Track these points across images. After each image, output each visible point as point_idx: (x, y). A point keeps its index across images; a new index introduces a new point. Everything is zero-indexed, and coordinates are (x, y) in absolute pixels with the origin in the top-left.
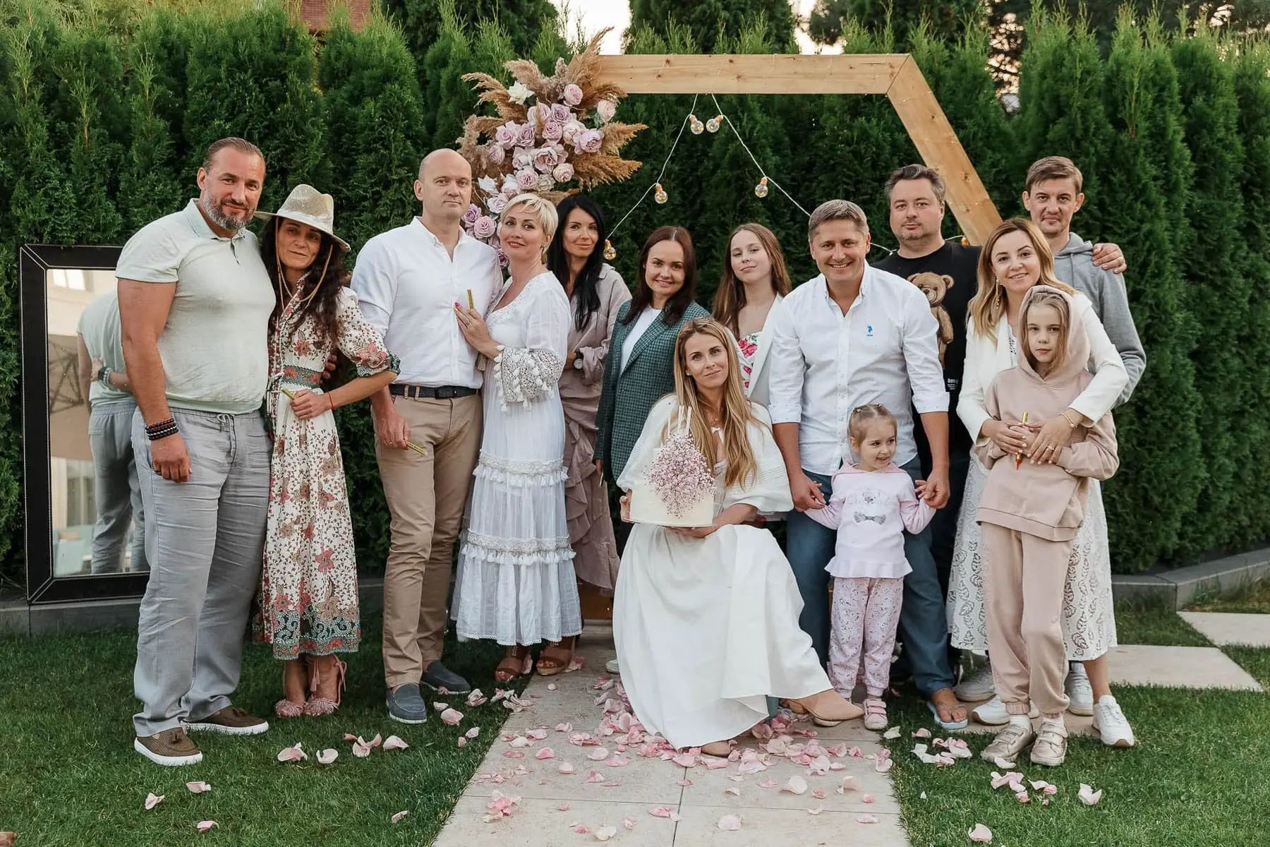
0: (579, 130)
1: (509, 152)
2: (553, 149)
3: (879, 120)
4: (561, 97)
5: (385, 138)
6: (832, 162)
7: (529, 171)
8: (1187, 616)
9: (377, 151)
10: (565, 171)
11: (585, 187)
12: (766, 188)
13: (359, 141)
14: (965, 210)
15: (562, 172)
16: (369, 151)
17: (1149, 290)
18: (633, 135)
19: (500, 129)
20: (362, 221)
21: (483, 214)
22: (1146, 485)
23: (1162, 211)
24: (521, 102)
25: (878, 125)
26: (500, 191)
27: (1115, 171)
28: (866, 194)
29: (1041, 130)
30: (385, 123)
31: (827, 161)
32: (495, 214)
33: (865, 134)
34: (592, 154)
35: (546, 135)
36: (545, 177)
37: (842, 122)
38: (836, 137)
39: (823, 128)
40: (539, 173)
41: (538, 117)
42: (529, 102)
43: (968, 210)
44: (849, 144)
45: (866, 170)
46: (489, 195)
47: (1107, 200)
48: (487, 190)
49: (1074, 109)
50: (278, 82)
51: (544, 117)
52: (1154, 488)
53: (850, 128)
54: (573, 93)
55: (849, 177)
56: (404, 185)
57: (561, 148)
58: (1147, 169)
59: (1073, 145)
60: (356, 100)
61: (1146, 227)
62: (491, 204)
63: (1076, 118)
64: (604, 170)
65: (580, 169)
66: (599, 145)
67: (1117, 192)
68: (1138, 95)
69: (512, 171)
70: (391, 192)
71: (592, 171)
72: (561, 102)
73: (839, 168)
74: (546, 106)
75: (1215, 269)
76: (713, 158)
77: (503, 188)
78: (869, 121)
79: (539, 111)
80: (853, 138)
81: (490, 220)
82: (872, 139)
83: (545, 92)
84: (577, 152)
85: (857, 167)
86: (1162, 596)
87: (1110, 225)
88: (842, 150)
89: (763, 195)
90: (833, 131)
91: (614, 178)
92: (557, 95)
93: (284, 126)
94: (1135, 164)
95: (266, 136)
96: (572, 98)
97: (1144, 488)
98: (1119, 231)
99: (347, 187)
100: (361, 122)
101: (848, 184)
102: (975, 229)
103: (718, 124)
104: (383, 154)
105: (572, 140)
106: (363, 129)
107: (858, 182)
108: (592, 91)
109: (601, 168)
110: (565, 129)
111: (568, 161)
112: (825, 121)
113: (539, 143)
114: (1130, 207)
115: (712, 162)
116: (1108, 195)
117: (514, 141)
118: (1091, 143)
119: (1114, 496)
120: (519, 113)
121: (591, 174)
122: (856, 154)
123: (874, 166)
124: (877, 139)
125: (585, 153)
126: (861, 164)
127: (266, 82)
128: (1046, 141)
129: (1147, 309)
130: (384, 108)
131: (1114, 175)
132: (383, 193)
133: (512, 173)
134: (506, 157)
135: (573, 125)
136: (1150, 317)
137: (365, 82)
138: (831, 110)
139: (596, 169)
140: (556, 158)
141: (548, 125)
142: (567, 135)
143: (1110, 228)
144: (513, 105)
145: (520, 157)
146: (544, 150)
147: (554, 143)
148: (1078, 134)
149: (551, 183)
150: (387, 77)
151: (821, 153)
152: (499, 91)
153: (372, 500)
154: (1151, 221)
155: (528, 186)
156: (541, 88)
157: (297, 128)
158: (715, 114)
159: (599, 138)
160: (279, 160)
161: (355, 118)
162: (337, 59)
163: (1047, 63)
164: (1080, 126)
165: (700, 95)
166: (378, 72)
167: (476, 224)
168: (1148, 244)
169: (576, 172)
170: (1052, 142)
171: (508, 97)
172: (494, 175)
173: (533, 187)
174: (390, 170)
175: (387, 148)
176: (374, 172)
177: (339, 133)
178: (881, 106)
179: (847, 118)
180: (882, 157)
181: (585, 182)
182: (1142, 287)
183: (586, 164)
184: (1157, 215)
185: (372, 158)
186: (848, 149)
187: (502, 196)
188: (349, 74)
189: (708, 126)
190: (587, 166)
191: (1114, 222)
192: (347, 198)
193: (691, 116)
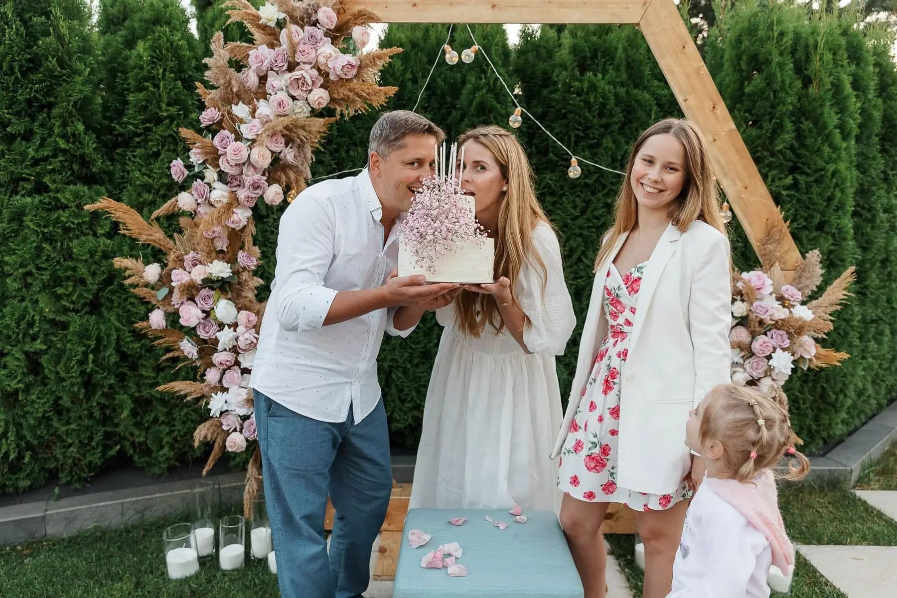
0: (334, 55)
1: (263, 79)
2: (307, 73)
3: (604, 75)
4: (313, 18)
5: (154, 77)
6: (563, 111)
7: (283, 96)
8: (863, 494)
9: (146, 89)
10: (320, 97)
11: (342, 115)
12: (520, 118)
13: (131, 80)
14: (711, 139)
15: (316, 97)
16: (140, 89)
17: (833, 219)
18: (388, 60)
19: (252, 53)
20: (134, 157)
21: (236, 140)
22: (825, 385)
23: (843, 154)
24: (272, 24)
25: (603, 79)
26: (254, 117)
27: (803, 119)
28: (594, 138)
29: (737, 86)
30: (154, 63)
31: (559, 111)
32: (248, 140)
33: (593, 87)
34: (347, 80)
35: (299, 58)
36: (300, 103)
37: (573, 77)
38: (568, 88)
39: (556, 83)
40: (294, 98)
41: (290, 38)
42: (280, 24)
43: (715, 140)
44: (578, 94)
45: (594, 117)
46: (242, 121)
47: (796, 145)
48: (241, 115)
49: (773, 65)
50: (43, 18)
51: (296, 39)
52: (831, 387)
53: (580, 81)
54: (327, 16)
55: (579, 124)
56: (175, 122)
57: (315, 72)
58: (831, 118)
59: (772, 95)
60: (130, 43)
61: (831, 168)
62: (245, 130)
63: (775, 72)
64: (360, 97)
65: (335, 96)
66: (354, 71)
67: (806, 137)
68: (822, 55)
69: (264, 96)
70: (161, 128)
71: (348, 97)
72: (315, 24)
73: (570, 116)
74: (298, 28)
75: (867, 206)
76: (460, 109)
77: (256, 115)
78: (595, 75)
79: (290, 33)
80: (582, 90)
81: (242, 146)
82: (600, 90)
83: (298, 14)
84: (332, 77)
85: (587, 114)
86: (842, 479)
87: (800, 165)
88: (574, 99)
89: (517, 125)
90: (565, 83)
91: (370, 106)
92: (309, 15)
93: (47, 59)
94: (822, 114)
95: (29, 70)
96: (326, 20)
97: (823, 387)
98: (809, 171)
99: (120, 124)
100: (131, 62)
101: (578, 130)
102: (721, 158)
103: (473, 55)
104: (153, 93)
105: (326, 65)
106: (134, 68)
107: (588, 128)
108: (348, 16)
109: (357, 94)
110: (319, 52)
111: (322, 86)
112: (558, 76)
113: (292, 67)
114: (819, 150)
115: (459, 113)
116: (796, 141)
117: (266, 64)
118: (787, 93)
119: (797, 394)
120: (272, 35)
121: (347, 101)
122: (587, 103)
123: (601, 115)
124: (604, 90)
125: (341, 79)
126: (589, 111)
127: (30, 18)
128: (743, 94)
129: (830, 237)
130: (153, 48)
131: (801, 123)
132: (154, 129)
133: (266, 99)
134: (260, 83)
135: (327, 49)
136: (833, 244)
137: (136, 25)
138: (564, 66)
139: (351, 95)
140: (310, 82)
141: (301, 47)
142: (321, 60)
143: (799, 168)
144: (264, 28)
145: (275, 82)
146: (297, 74)
147: (308, 67)
148: (777, 86)
149: (307, 110)
150: (157, 21)
151: (554, 104)
152: (249, 11)
153: (153, 415)
154: (835, 162)
155: (281, 110)
156: (294, 9)
157: (61, 63)
158: (469, 45)
159: (354, 63)
160: (47, 95)
161: (127, 58)
162: (112, 6)
163: (743, 28)
164: (779, 79)
165: (454, 24)
166: (148, 15)
167: (228, 150)
168: (834, 181)
169: (333, 100)
170: (750, 95)
171: (258, 18)
172: (249, 103)
173: (287, 113)
174: (160, 108)
175: (156, 86)
176: (145, 108)
177: (113, 73)
178: (605, 63)
179: (577, 73)
180: (608, 107)
181: (341, 111)
182: (827, 218)
183: (341, 90)
184: (839, 157)
185: (141, 96)
186: (578, 98)
187: (256, 122)
188: (124, 20)
189: (463, 57)
190: (343, 92)
191: (803, 164)
192: (121, 135)
193: (447, 47)
